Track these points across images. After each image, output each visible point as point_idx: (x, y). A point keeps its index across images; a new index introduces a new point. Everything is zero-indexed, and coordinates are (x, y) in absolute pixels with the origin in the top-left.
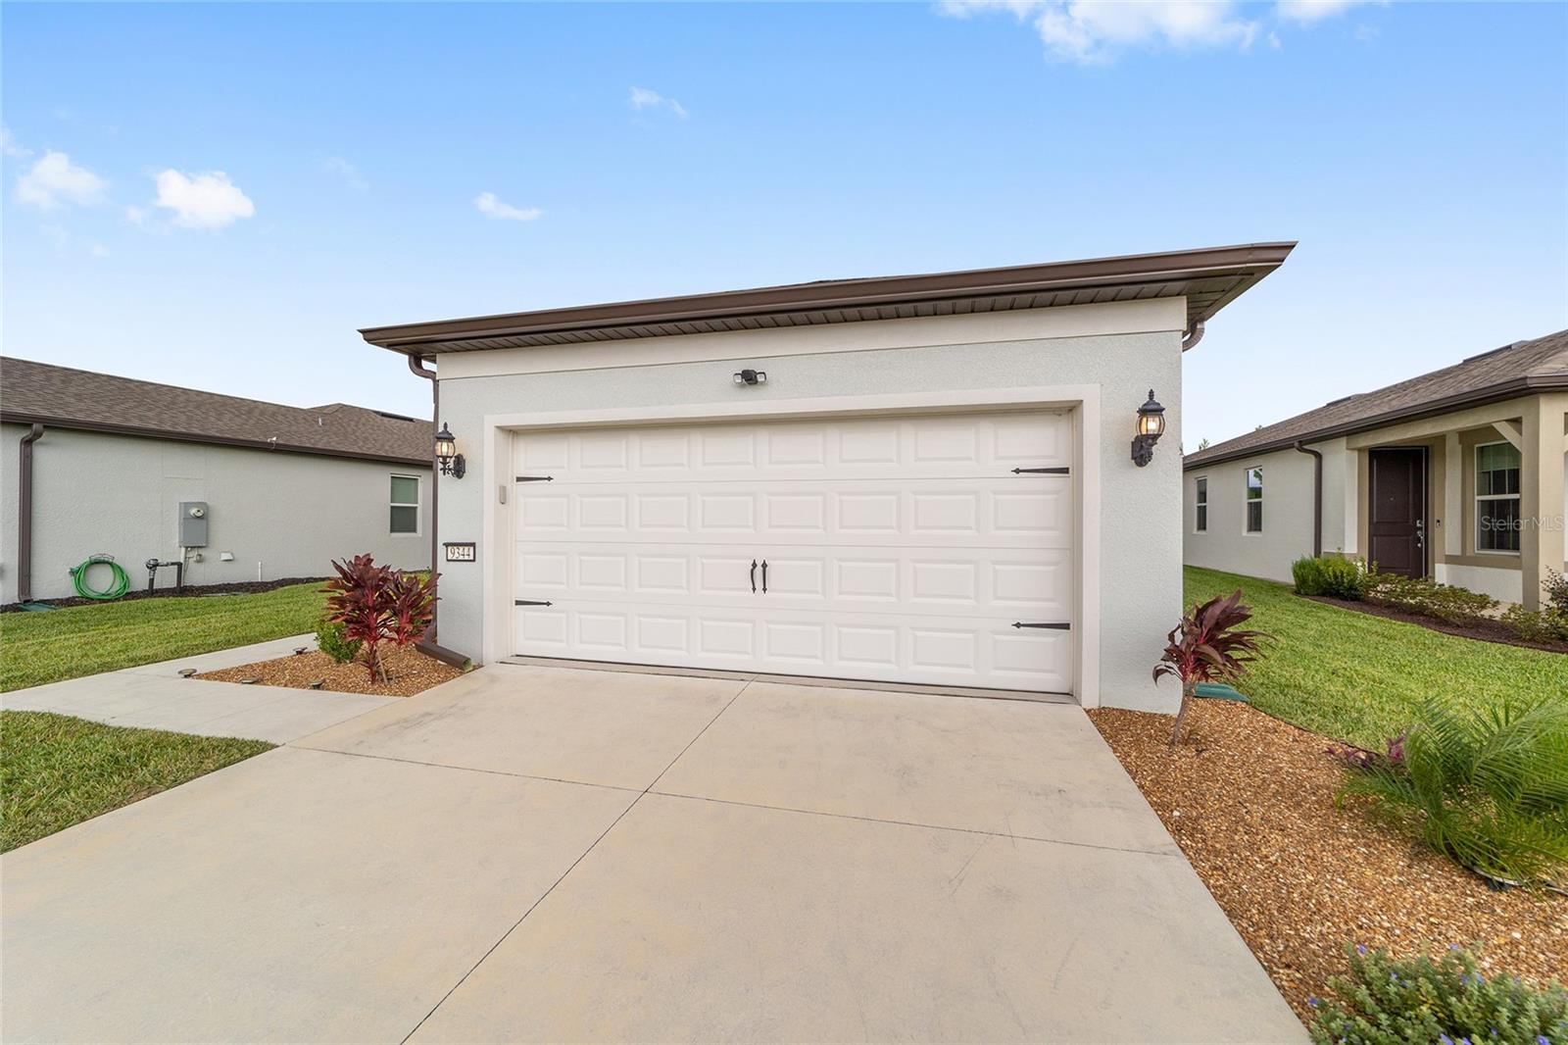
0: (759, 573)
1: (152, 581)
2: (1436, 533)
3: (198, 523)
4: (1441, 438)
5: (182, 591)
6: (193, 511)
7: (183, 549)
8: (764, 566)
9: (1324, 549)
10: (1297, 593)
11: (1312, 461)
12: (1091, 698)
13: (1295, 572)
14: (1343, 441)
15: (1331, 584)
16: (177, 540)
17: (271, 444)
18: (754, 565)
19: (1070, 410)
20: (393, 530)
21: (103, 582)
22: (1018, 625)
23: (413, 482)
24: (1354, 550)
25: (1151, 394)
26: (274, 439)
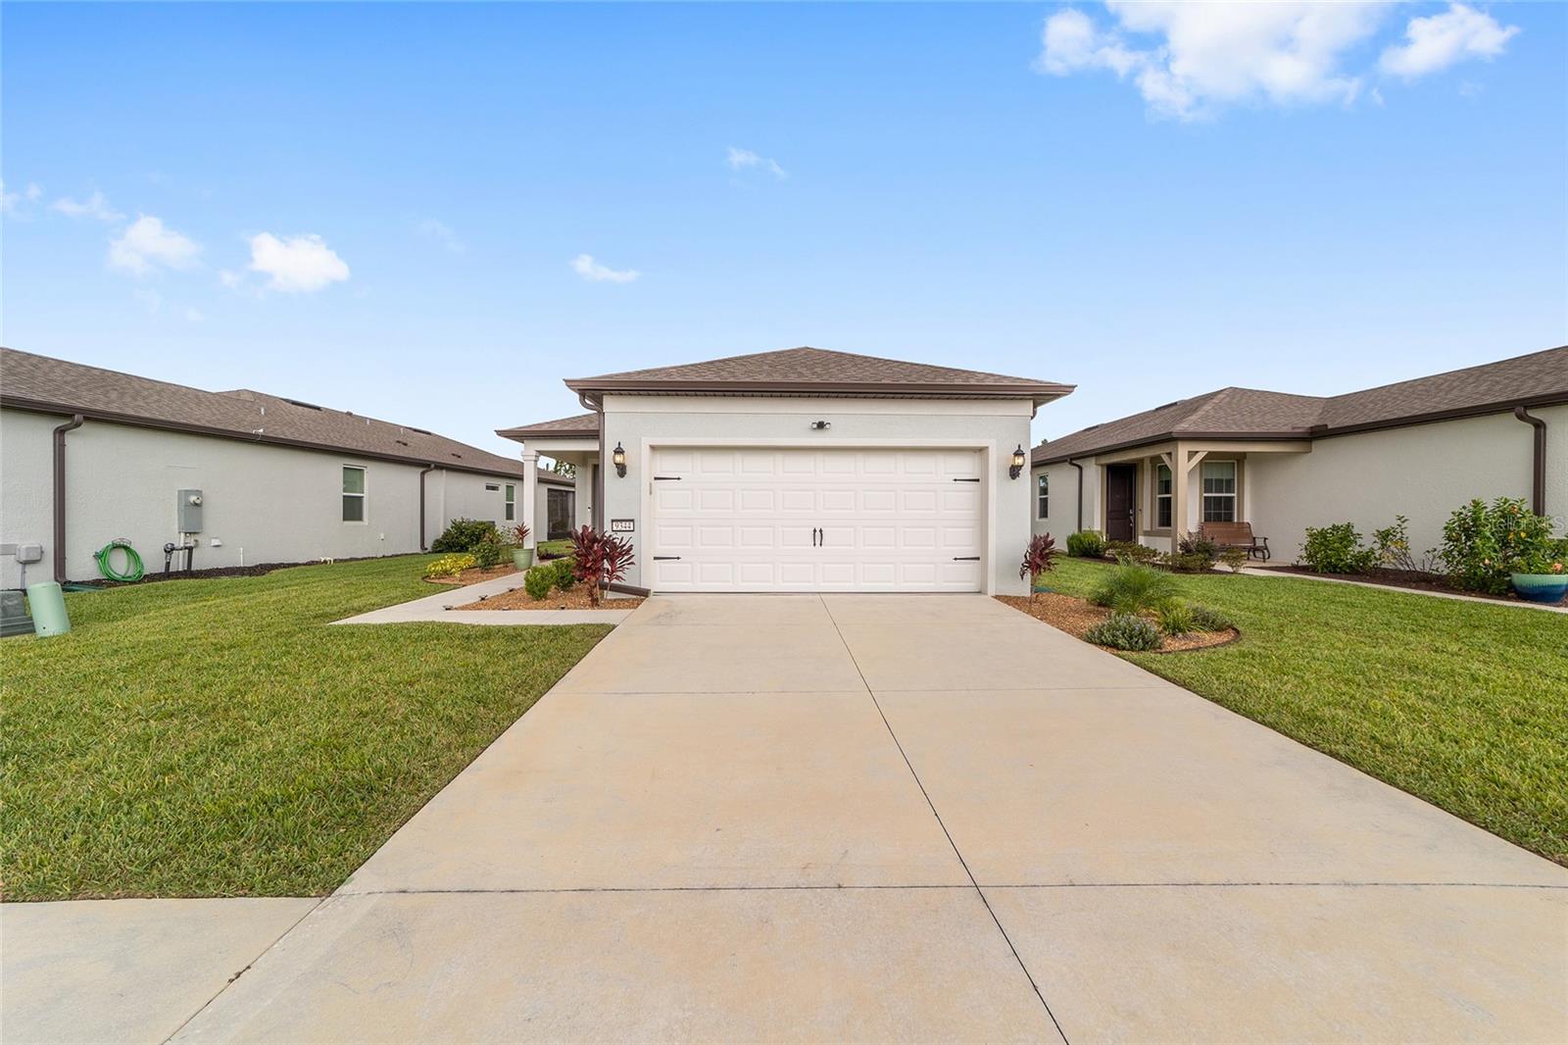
0: (818, 535)
1: (168, 564)
2: (1139, 520)
3: (193, 509)
4: (1142, 460)
5: (189, 574)
6: (193, 498)
7: (183, 535)
8: (821, 531)
9: (1083, 529)
10: (1069, 556)
11: (1076, 471)
12: (992, 590)
13: (1068, 543)
14: (1093, 460)
15: (1086, 549)
16: (177, 527)
17: (257, 435)
18: (815, 531)
19: (981, 451)
20: (344, 519)
21: (120, 565)
22: (956, 559)
23: (358, 472)
24: (1099, 529)
25: (1019, 446)
26: (262, 430)
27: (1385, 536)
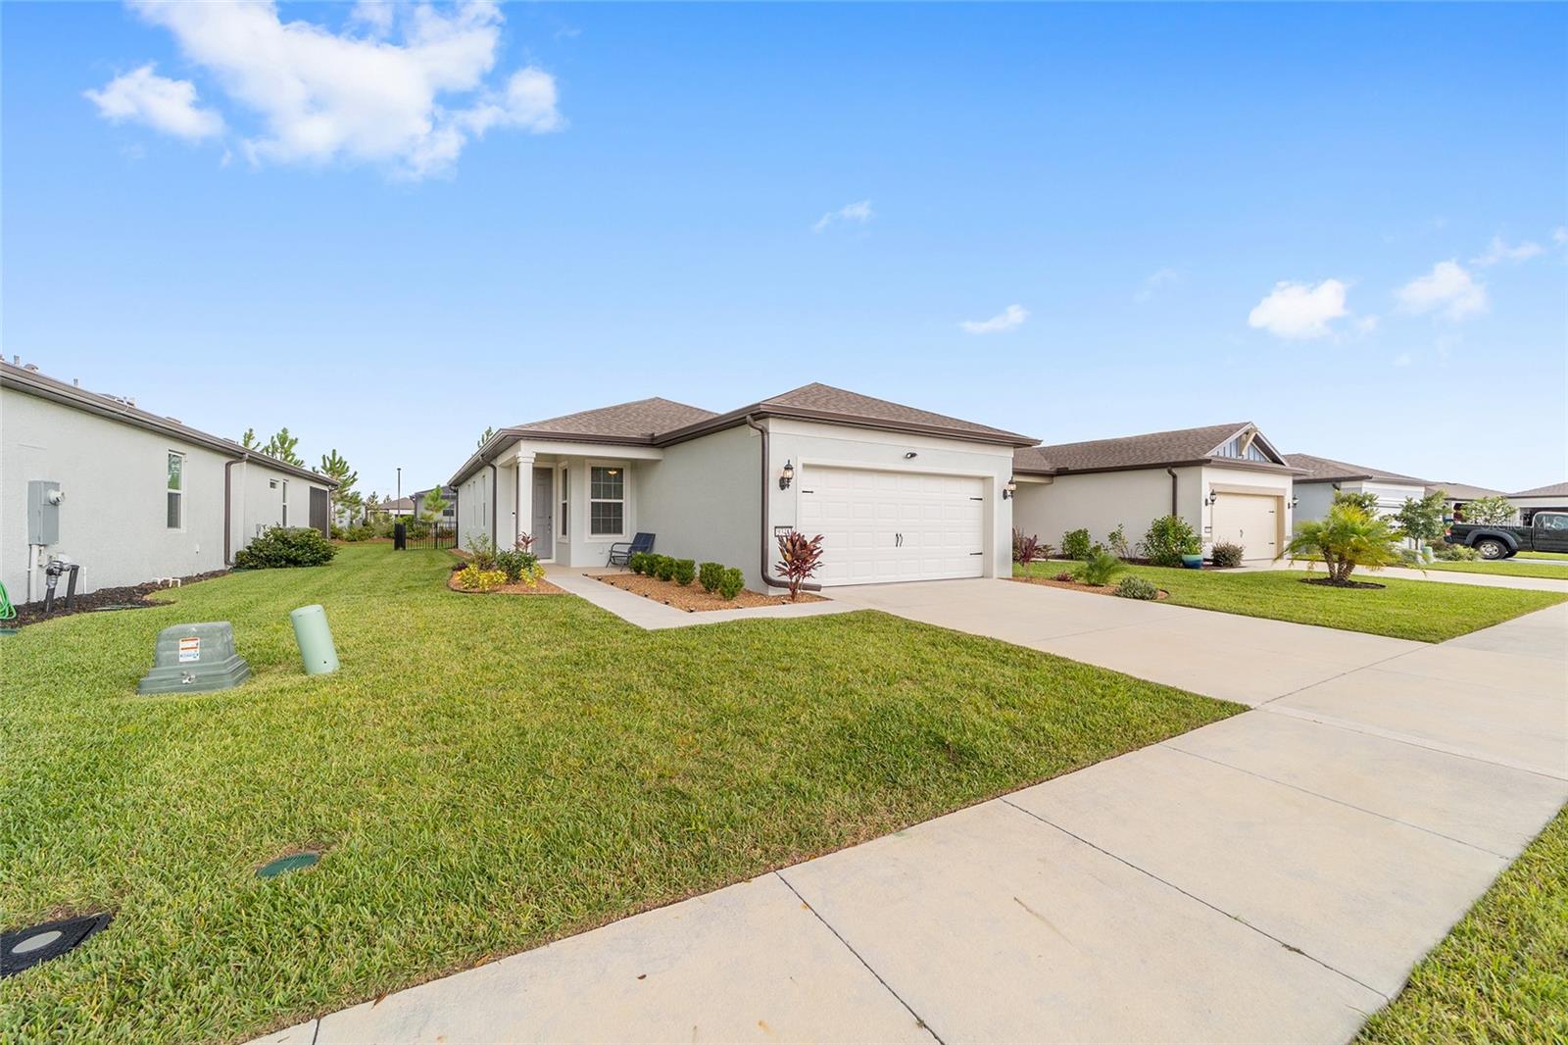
1: (51, 591)
6: (53, 493)
7: (36, 550)
8: (900, 535)
16: (27, 536)
18: (897, 535)
22: (971, 554)
27: (1113, 537)
